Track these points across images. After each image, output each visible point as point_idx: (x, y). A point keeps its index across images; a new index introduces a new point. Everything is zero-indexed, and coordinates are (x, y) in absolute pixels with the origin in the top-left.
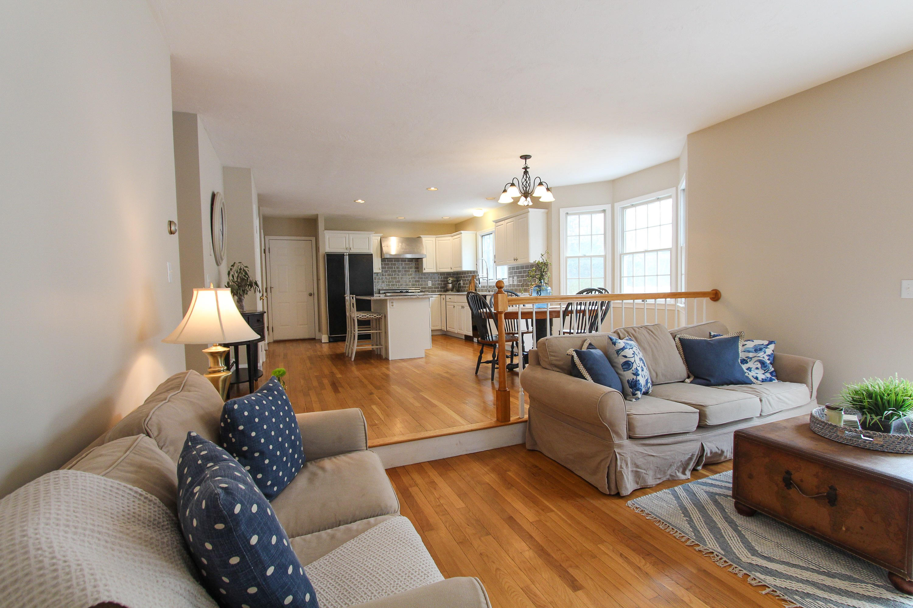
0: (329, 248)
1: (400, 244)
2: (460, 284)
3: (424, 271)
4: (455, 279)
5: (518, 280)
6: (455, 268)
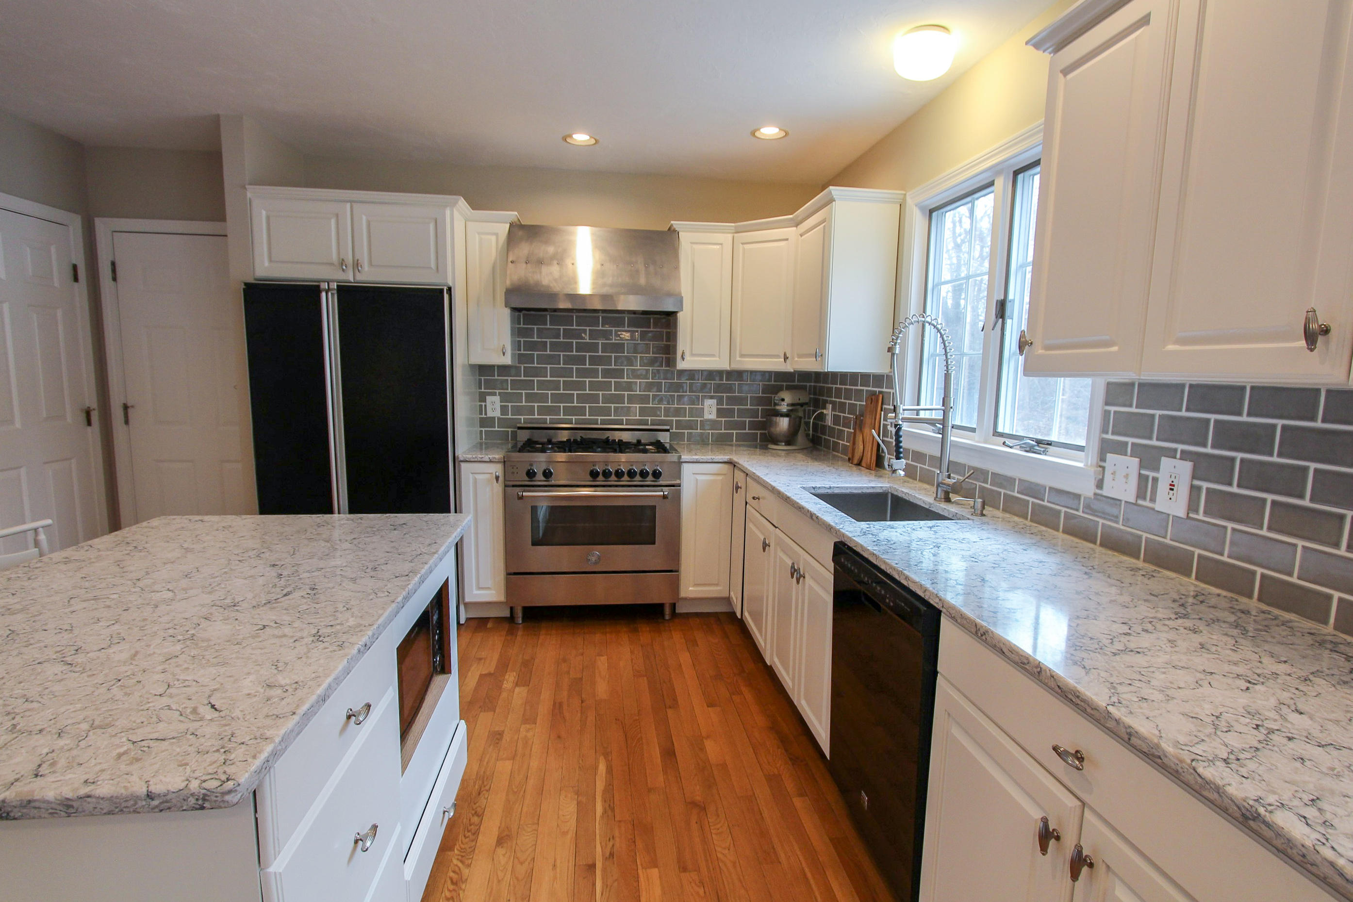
0: (271, 261)
2: (821, 417)
3: (681, 365)
4: (804, 398)
5: (1199, 488)
6: (800, 356)
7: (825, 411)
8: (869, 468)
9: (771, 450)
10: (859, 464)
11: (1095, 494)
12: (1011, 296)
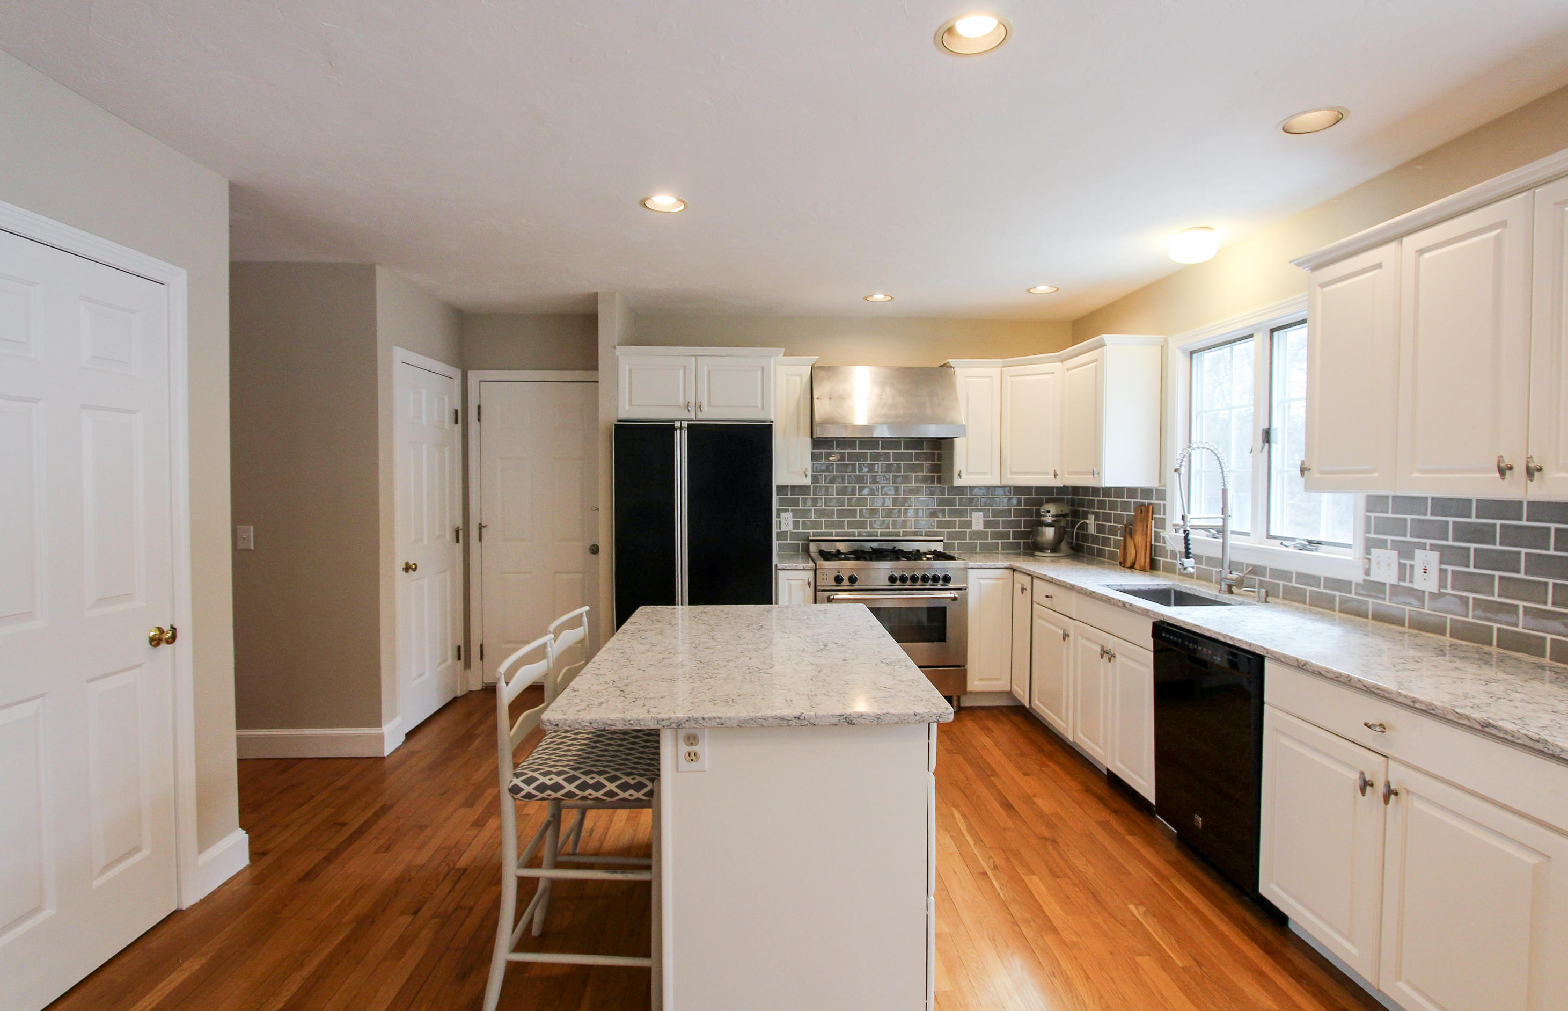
0: (630, 404)
1: (876, 390)
2: (1084, 526)
3: (958, 482)
4: (1066, 509)
5: (1446, 571)
6: (1069, 473)
7: (1087, 521)
8: (1143, 570)
9: (1037, 558)
10: (1132, 567)
11: (1364, 580)
12: (1274, 426)
